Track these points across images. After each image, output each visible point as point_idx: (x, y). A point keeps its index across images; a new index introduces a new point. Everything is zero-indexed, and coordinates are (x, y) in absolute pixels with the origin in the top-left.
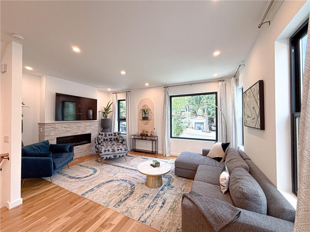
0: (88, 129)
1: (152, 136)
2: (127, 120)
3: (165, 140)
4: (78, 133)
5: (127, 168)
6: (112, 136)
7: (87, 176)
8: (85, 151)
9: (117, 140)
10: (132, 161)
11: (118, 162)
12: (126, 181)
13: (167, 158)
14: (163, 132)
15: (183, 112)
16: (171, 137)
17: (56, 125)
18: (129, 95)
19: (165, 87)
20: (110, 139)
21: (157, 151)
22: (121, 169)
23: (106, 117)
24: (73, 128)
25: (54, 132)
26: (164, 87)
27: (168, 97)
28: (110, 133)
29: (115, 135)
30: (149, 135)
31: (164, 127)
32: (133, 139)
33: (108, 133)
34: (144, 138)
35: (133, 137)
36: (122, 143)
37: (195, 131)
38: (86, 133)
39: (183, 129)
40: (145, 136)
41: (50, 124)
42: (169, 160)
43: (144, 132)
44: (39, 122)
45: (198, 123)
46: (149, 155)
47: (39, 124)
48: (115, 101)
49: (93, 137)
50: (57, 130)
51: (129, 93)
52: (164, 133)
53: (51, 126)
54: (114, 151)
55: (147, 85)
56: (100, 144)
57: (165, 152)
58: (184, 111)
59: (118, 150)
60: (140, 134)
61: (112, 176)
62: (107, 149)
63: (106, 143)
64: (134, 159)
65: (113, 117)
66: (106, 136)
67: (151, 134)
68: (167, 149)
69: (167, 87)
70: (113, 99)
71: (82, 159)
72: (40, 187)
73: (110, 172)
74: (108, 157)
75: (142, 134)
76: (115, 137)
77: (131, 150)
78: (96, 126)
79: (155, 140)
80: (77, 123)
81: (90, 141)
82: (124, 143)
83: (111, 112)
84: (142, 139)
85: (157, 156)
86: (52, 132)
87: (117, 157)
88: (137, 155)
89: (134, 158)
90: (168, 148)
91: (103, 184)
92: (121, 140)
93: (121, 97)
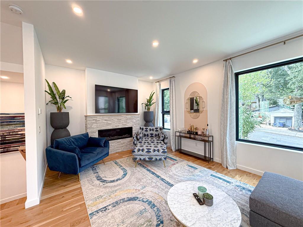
0: (129, 122)
1: (203, 135)
2: (171, 112)
3: (226, 143)
4: (119, 126)
5: (163, 180)
6: (153, 131)
7: (113, 181)
8: (126, 146)
9: (158, 136)
10: (173, 168)
11: (155, 166)
12: (154, 206)
13: (229, 172)
14: (223, 130)
15: (253, 104)
16: (237, 139)
17: (97, 118)
18: (173, 82)
19: (226, 60)
20: (151, 134)
21: (212, 157)
22: (155, 179)
23: (149, 109)
24: (114, 121)
25: (95, 125)
26: (224, 61)
27: (231, 75)
28: (152, 128)
29: (157, 131)
30: (199, 133)
31: (224, 123)
32: (178, 137)
33: (149, 128)
34: (192, 136)
35: (178, 134)
36: (163, 140)
37: (274, 128)
38: (127, 127)
39: (255, 126)
40: (193, 134)
41: (92, 117)
42: (233, 177)
43: (193, 128)
44: (85, 115)
45: (281, 118)
46: (199, 161)
47: (85, 116)
48: (159, 91)
49: (134, 132)
50: (98, 123)
51: (173, 79)
52: (224, 132)
53: (92, 118)
54: (149, 152)
55: (195, 61)
56: (139, 140)
57: (225, 163)
58: (256, 102)
59: (154, 151)
60: (186, 131)
61: (139, 189)
62: (141, 148)
63: (146, 139)
64: (177, 165)
65: (156, 110)
66: (146, 131)
67: (203, 132)
68: (229, 157)
69: (230, 59)
70: (157, 89)
71: (121, 154)
72: (68, 184)
73: (139, 180)
74: (142, 158)
75: (189, 132)
76: (157, 133)
77: (176, 151)
78: (137, 119)
79: (208, 141)
80: (118, 116)
81: (131, 136)
82: (166, 141)
83: (154, 103)
84: (190, 138)
85: (213, 165)
86: (94, 125)
87: (153, 160)
88: (181, 159)
89: (177, 163)
90: (231, 156)
91: (124, 202)
92: (162, 137)
93: (165, 85)
